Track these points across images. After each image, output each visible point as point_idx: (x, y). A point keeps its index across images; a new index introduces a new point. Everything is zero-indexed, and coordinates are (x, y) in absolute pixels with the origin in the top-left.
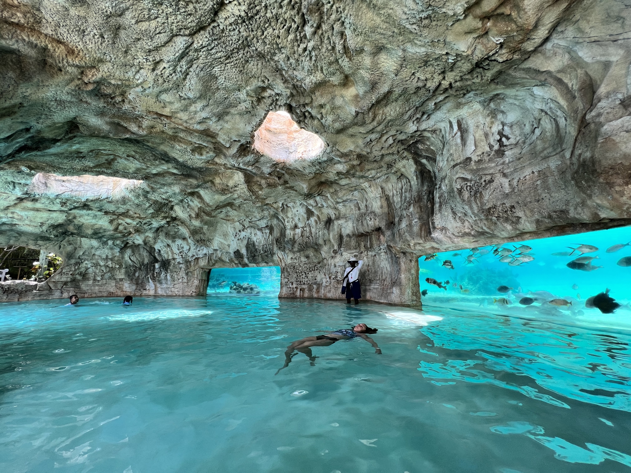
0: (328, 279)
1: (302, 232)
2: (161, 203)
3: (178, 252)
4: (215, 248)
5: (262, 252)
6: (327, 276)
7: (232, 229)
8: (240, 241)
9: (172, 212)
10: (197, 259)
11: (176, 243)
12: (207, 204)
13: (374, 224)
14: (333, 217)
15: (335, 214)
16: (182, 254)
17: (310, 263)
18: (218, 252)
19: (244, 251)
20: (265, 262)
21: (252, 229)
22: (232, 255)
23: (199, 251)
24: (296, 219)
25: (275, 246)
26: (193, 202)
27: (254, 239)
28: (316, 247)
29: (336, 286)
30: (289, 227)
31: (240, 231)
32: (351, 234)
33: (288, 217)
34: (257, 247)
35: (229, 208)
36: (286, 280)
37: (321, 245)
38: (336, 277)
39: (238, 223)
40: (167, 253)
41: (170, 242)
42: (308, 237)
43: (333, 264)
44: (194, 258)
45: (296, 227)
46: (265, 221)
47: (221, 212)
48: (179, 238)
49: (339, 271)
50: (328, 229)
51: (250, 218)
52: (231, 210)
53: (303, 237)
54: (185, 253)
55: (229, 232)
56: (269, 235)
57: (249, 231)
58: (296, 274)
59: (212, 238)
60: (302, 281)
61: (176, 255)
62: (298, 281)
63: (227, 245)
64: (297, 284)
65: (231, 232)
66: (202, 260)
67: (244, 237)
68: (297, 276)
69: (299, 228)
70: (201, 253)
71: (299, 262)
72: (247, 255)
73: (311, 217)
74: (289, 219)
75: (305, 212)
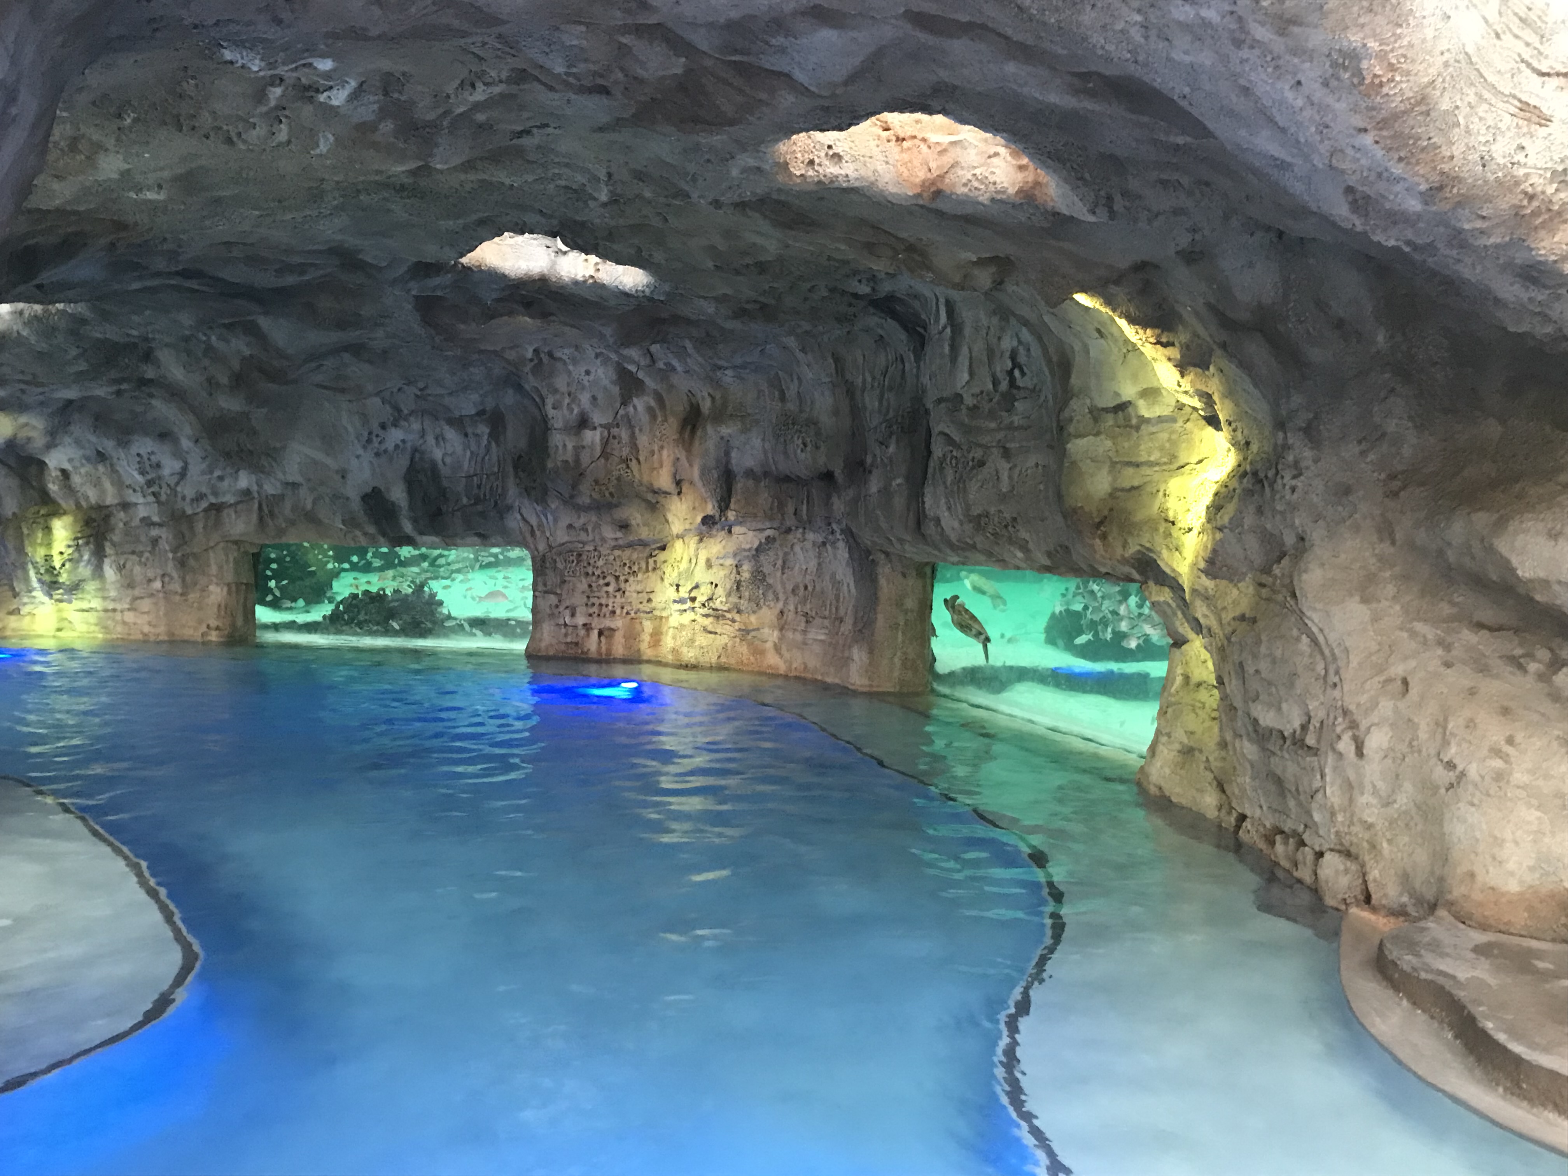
0: (687, 606)
1: (606, 443)
2: (119, 346)
3: (140, 479)
4: (290, 479)
5: (465, 501)
7: (356, 420)
8: (384, 459)
9: (144, 367)
10: (217, 508)
11: (134, 449)
12: (277, 350)
13: (815, 459)
14: (706, 406)
15: (713, 398)
16: (155, 488)
17: (630, 546)
18: (303, 492)
19: (398, 494)
20: (479, 535)
21: (428, 421)
22: (356, 505)
23: (221, 478)
24: (585, 398)
25: (511, 482)
27: (437, 454)
28: (650, 497)
29: (710, 626)
30: (558, 424)
31: (383, 427)
32: (758, 470)
33: (556, 391)
34: (445, 483)
35: (346, 357)
36: (553, 599)
37: (667, 493)
38: (711, 600)
39: (377, 400)
40: (97, 484)
41: (108, 445)
42: (625, 461)
43: (701, 559)
44: (204, 504)
45: (584, 423)
46: (475, 397)
47: (320, 366)
48: (146, 434)
49: (719, 581)
50: (688, 448)
51: (421, 385)
52: (355, 361)
53: (607, 459)
54: (168, 485)
55: (346, 428)
56: (489, 442)
57: (416, 426)
58: (584, 580)
59: (278, 445)
60: (607, 606)
61: (134, 491)
62: (593, 604)
63: (337, 472)
64: (590, 615)
65: (350, 429)
66: (236, 512)
67: (397, 446)
68: (590, 586)
69: (595, 428)
70: (230, 486)
71: (594, 540)
72: (411, 508)
73: (637, 396)
74: (558, 397)
75: (614, 377)
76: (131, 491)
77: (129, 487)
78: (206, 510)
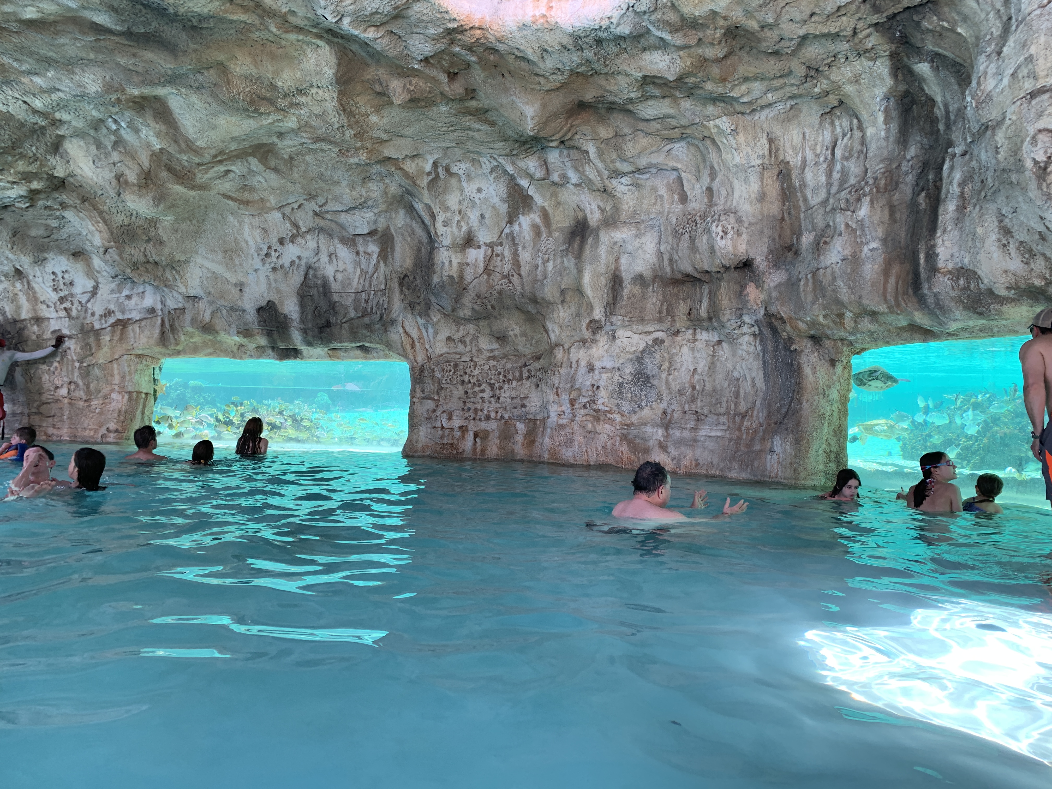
0: (566, 407)
1: (488, 261)
2: (22, 125)
3: (54, 297)
4: (192, 292)
5: (353, 314)
6: (565, 398)
7: (257, 234)
8: (280, 274)
9: (53, 160)
10: (123, 324)
11: (49, 267)
12: (187, 140)
13: (735, 247)
14: (594, 218)
15: (602, 210)
16: (67, 305)
17: (505, 356)
18: (202, 305)
19: (290, 308)
20: (361, 347)
21: (323, 239)
22: (251, 317)
23: (129, 297)
24: (474, 216)
25: (397, 297)
26: (137, 131)
27: (329, 271)
28: (531, 309)
29: (590, 426)
30: (446, 241)
31: (281, 241)
32: (648, 274)
33: (447, 209)
34: (336, 298)
35: (254, 163)
36: (430, 404)
37: (549, 304)
38: (593, 401)
39: (277, 215)
40: (14, 299)
41: (25, 262)
42: (507, 277)
43: (583, 363)
44: (112, 320)
45: (470, 240)
46: (369, 215)
47: (228, 172)
48: (61, 251)
49: (602, 383)
50: (579, 256)
51: (320, 201)
52: (261, 168)
53: (489, 275)
54: (80, 302)
55: (247, 242)
56: (378, 262)
57: (312, 244)
58: (460, 388)
59: (183, 258)
60: (482, 410)
61: (48, 306)
62: (469, 409)
63: (236, 285)
64: (466, 419)
65: (251, 243)
66: (140, 327)
67: (292, 263)
68: (466, 393)
69: (479, 247)
70: (137, 304)
71: (471, 351)
72: (303, 320)
73: (523, 214)
74: (449, 214)
75: (505, 195)
76: (45, 307)
77: (43, 302)
78: (113, 325)
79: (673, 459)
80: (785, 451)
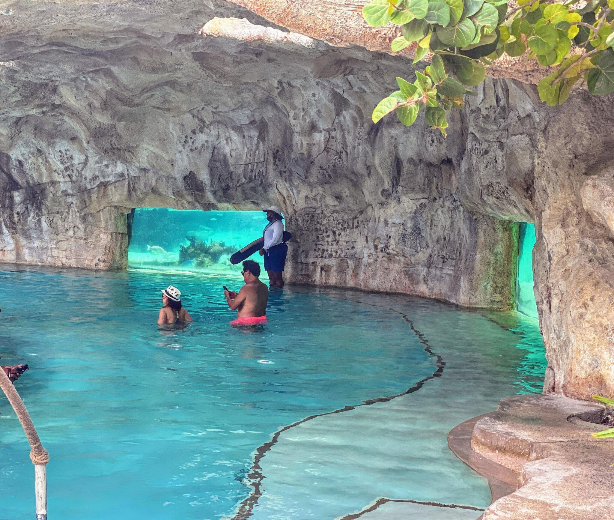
0: (372, 251)
1: (327, 141)
3: (62, 167)
4: (143, 166)
5: (243, 180)
6: (371, 244)
7: (177, 128)
8: (195, 153)
9: (53, 97)
10: (104, 185)
11: (57, 148)
12: (124, 86)
13: (439, 151)
16: (70, 172)
17: (343, 210)
18: (150, 174)
19: (204, 176)
20: (253, 202)
21: (221, 128)
22: (180, 183)
23: (107, 166)
25: (271, 167)
26: (96, 81)
27: (227, 150)
28: (353, 178)
29: (386, 265)
30: (298, 129)
31: (194, 132)
32: (416, 158)
33: (295, 108)
34: (232, 169)
35: (168, 89)
36: (295, 246)
37: (362, 175)
38: (386, 247)
39: (189, 116)
40: (38, 169)
41: (43, 145)
42: (339, 153)
43: (382, 220)
44: (97, 183)
45: (313, 128)
46: (247, 112)
47: (153, 95)
48: (64, 138)
49: (392, 234)
50: (372, 145)
51: (215, 106)
52: (172, 91)
53: (328, 152)
54: (78, 170)
55: (172, 133)
56: (258, 142)
57: (214, 132)
58: (314, 233)
59: (135, 145)
60: (327, 251)
61: (58, 174)
62: (319, 249)
63: (169, 161)
64: (317, 257)
65: (175, 134)
66: (115, 187)
67: (203, 145)
68: (318, 237)
69: (321, 132)
70: (112, 171)
71: (321, 206)
72: (212, 185)
73: (345, 110)
74: (297, 111)
75: (330, 98)
76: (56, 174)
77: (55, 171)
78: (98, 186)
79: (430, 289)
80: (465, 287)
